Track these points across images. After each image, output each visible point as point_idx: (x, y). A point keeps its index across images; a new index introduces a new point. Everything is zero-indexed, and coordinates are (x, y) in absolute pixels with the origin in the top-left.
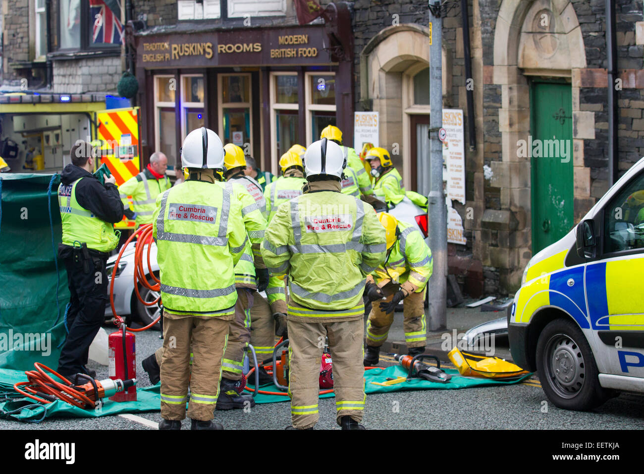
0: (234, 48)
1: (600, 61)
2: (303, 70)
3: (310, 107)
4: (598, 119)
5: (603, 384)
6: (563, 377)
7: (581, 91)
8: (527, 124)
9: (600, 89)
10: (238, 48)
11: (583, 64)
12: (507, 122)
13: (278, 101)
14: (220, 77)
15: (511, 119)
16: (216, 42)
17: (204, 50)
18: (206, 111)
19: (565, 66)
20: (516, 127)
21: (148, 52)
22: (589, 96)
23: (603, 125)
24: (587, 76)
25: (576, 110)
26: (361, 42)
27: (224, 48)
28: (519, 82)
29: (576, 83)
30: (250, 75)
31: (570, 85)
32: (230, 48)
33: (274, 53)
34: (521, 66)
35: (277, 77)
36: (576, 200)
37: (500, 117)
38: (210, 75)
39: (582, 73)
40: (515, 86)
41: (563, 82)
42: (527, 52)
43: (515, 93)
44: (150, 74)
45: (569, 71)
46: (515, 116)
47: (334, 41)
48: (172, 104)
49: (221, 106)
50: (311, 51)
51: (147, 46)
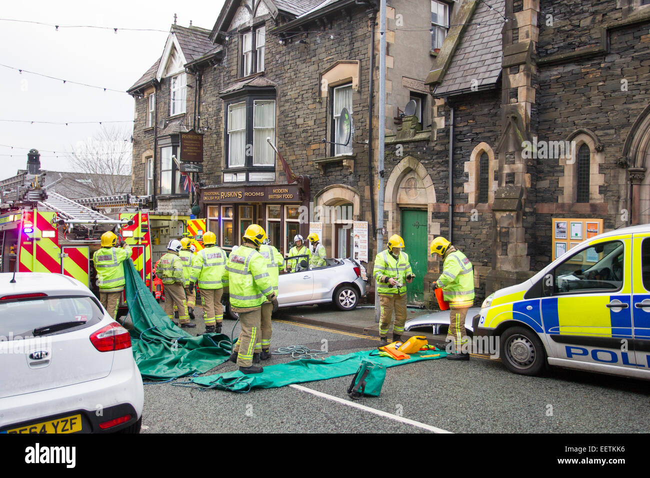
0: (252, 194)
1: (444, 200)
2: (283, 204)
3: (286, 220)
4: (442, 226)
5: (550, 363)
7: (433, 213)
8: (399, 228)
9: (444, 213)
11: (435, 202)
12: (391, 227)
13: (269, 218)
14: (240, 206)
15: (393, 226)
16: (244, 191)
17: (238, 195)
18: (234, 221)
19: (423, 203)
20: (395, 229)
21: (205, 196)
22: (436, 215)
23: (444, 229)
24: (437, 206)
25: (430, 222)
26: (314, 192)
27: (247, 194)
28: (397, 210)
30: (252, 207)
31: (427, 211)
32: (250, 194)
33: (270, 197)
34: (398, 203)
35: (269, 207)
36: (429, 262)
37: (387, 225)
38: (236, 207)
39: (434, 205)
40: (395, 211)
41: (421, 210)
42: (402, 197)
43: (395, 214)
44: (206, 206)
45: (426, 205)
46: (395, 226)
47: (301, 191)
48: (217, 218)
49: (240, 219)
50: (290, 196)
51: (206, 193)
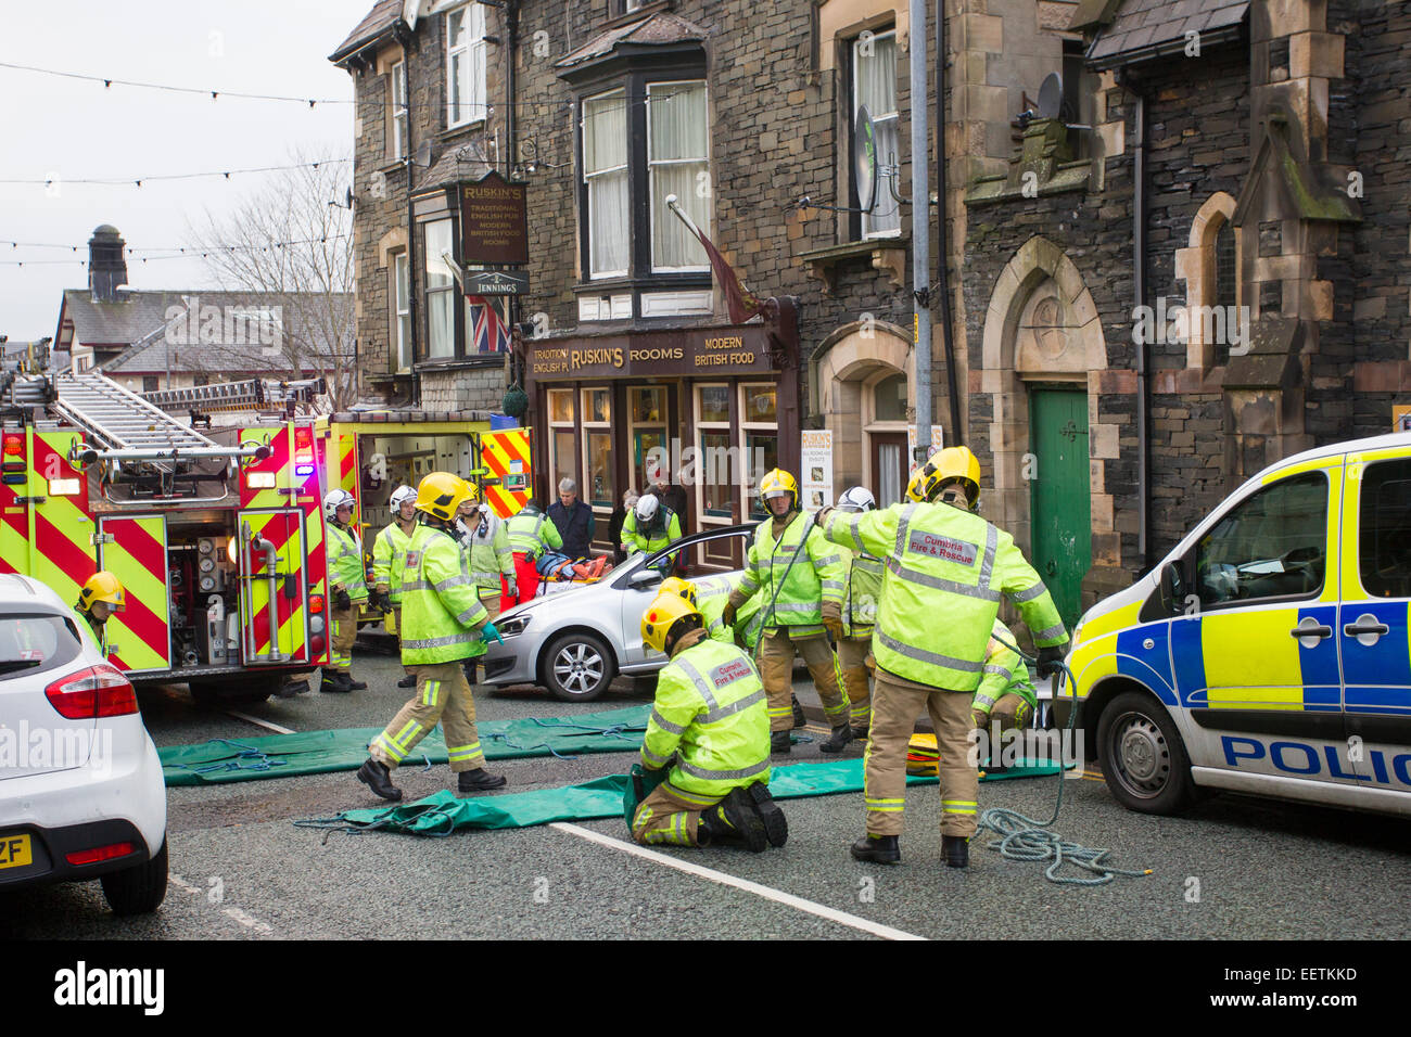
0: (650, 354)
1: (1126, 361)
2: (735, 380)
3: (744, 425)
4: (1123, 433)
5: (1198, 780)
6: (1138, 769)
7: (1100, 399)
8: (1026, 441)
9: (1126, 396)
10: (655, 354)
11: (1104, 365)
12: (1001, 440)
13: (702, 420)
14: (629, 389)
15: (1005, 436)
16: (627, 347)
17: (612, 357)
18: (613, 432)
19: (1077, 368)
20: (1012, 446)
21: (539, 362)
22: (1109, 405)
23: (1129, 441)
24: (1109, 379)
25: (1093, 423)
26: (809, 345)
27: (638, 354)
28: (1015, 390)
29: (1094, 389)
30: (666, 387)
31: (1086, 391)
32: (644, 355)
33: (700, 360)
34: (1018, 369)
35: (701, 390)
36: (1094, 535)
37: (991, 433)
38: (617, 388)
39: (1101, 375)
40: (1010, 394)
41: (1073, 388)
42: (1026, 352)
43: (1011, 404)
44: (542, 388)
45: (1084, 374)
46: (1011, 435)
47: (775, 343)
48: (570, 424)
49: (631, 426)
50: (747, 357)
51: (538, 354)
